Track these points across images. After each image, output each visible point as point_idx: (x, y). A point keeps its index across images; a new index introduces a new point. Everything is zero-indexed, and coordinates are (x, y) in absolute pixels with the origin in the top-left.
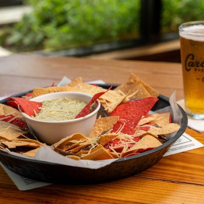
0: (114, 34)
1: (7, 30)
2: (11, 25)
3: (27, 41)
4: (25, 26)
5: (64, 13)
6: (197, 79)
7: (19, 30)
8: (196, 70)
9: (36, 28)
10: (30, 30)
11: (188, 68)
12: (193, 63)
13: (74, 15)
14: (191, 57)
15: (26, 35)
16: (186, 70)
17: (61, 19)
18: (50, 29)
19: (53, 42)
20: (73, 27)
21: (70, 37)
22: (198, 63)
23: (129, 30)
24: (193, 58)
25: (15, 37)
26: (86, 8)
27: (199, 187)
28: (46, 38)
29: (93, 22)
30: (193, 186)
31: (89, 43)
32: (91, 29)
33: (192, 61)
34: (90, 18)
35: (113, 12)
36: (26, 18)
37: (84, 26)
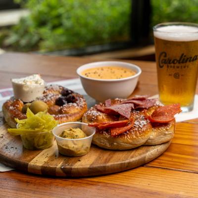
0: (105, 36)
1: (5, 32)
2: (9, 27)
3: (23, 42)
4: (21, 28)
5: (59, 16)
6: (170, 75)
7: (16, 32)
8: (168, 67)
9: (32, 30)
10: (26, 32)
11: (161, 65)
12: (165, 60)
13: (68, 18)
14: (164, 54)
15: (22, 36)
16: (160, 67)
17: (56, 22)
18: (45, 31)
19: (48, 43)
20: (67, 30)
21: (63, 39)
22: (170, 60)
23: (120, 33)
24: (165, 56)
25: (12, 39)
26: (79, 12)
27: (165, 171)
28: (41, 39)
29: (86, 25)
30: (160, 170)
31: (82, 45)
32: (83, 31)
33: (165, 58)
34: (82, 21)
35: (105, 16)
36: (22, 21)
37: (77, 29)
